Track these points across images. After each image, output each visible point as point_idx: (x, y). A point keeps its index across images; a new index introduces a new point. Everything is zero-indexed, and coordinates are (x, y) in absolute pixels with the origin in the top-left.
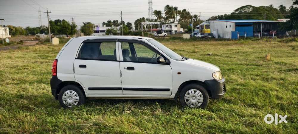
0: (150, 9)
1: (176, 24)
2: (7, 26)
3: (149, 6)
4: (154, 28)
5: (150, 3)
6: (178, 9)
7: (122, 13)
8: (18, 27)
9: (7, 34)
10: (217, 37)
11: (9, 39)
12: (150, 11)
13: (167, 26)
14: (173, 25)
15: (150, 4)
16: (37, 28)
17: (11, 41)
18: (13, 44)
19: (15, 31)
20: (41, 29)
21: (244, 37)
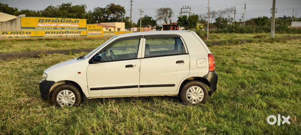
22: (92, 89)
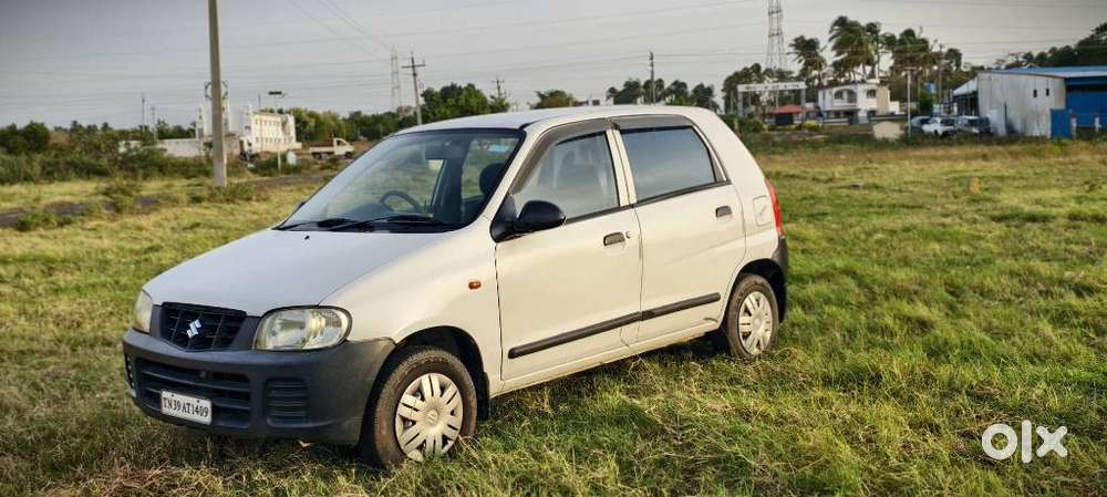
0: (776, 34)
1: (874, 87)
2: (289, 112)
3: (771, 23)
4: (791, 103)
5: (775, 12)
6: (883, 31)
7: (652, 59)
8: (324, 113)
9: (290, 139)
10: (1002, 131)
11: (298, 153)
12: (776, 41)
13: (839, 95)
14: (861, 90)
15: (774, 15)
16: (386, 117)
17: (303, 160)
18: (308, 168)
19: (316, 126)
20: (401, 118)
21: (1094, 128)
22: (513, 354)
